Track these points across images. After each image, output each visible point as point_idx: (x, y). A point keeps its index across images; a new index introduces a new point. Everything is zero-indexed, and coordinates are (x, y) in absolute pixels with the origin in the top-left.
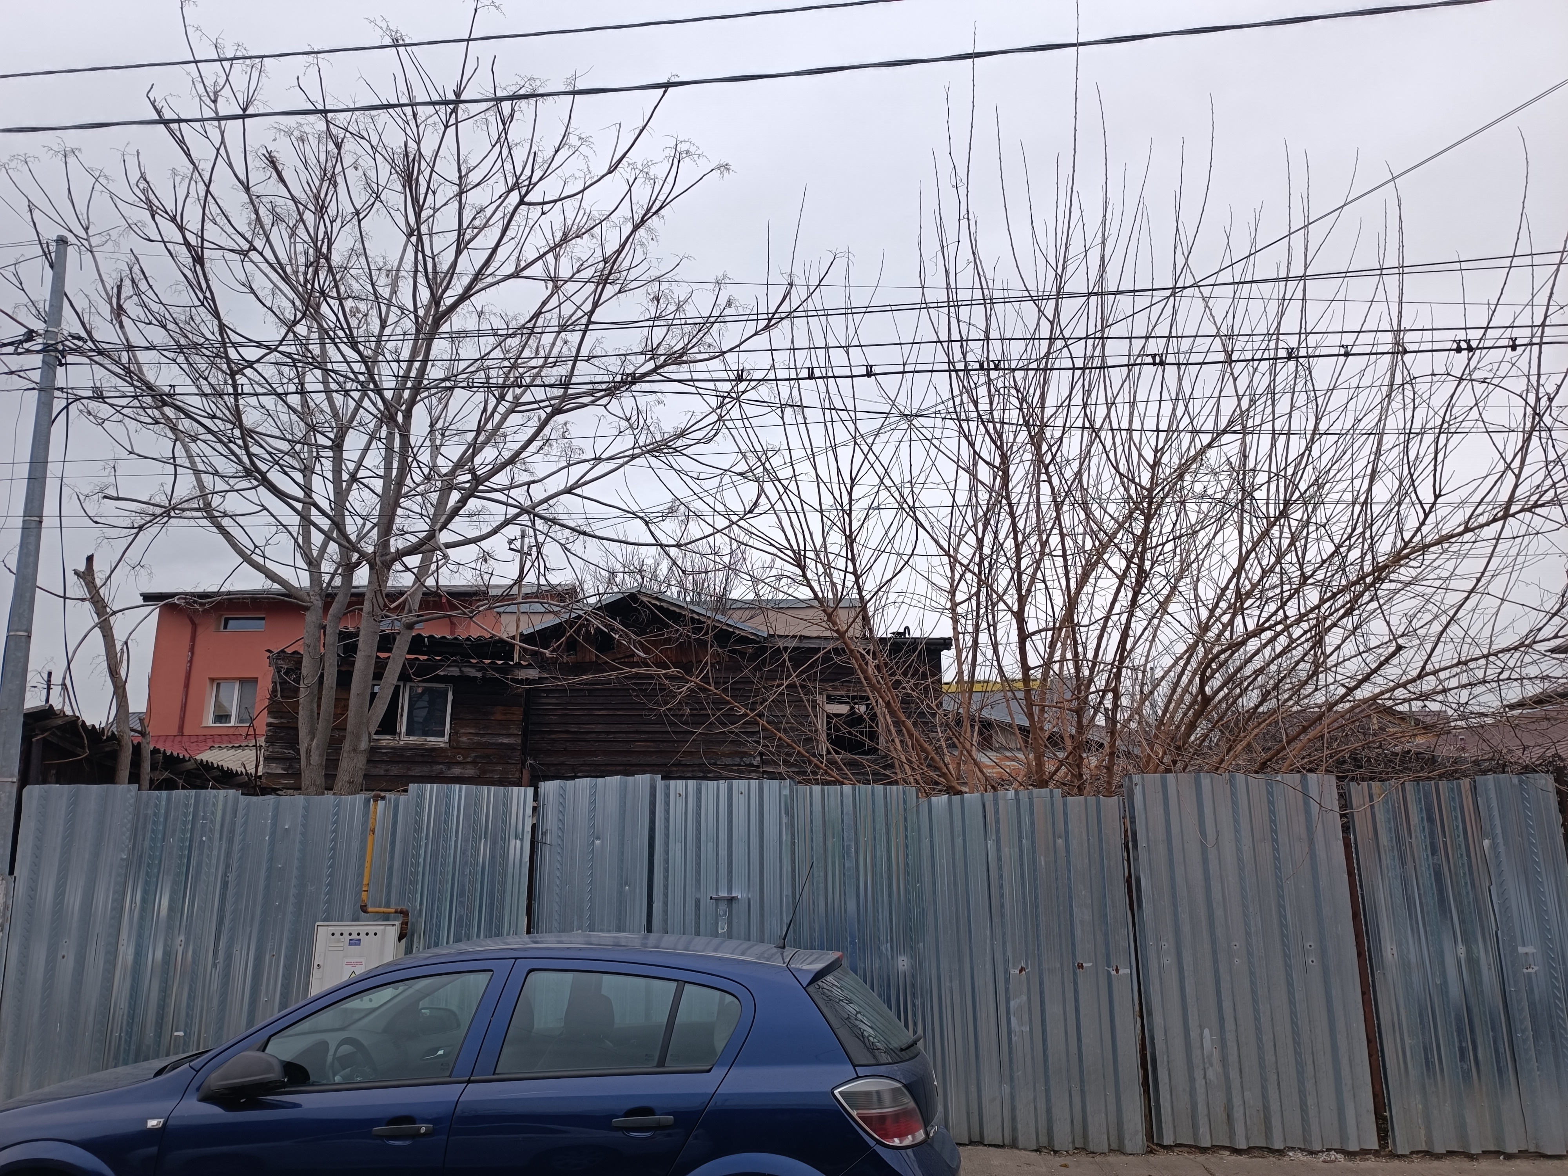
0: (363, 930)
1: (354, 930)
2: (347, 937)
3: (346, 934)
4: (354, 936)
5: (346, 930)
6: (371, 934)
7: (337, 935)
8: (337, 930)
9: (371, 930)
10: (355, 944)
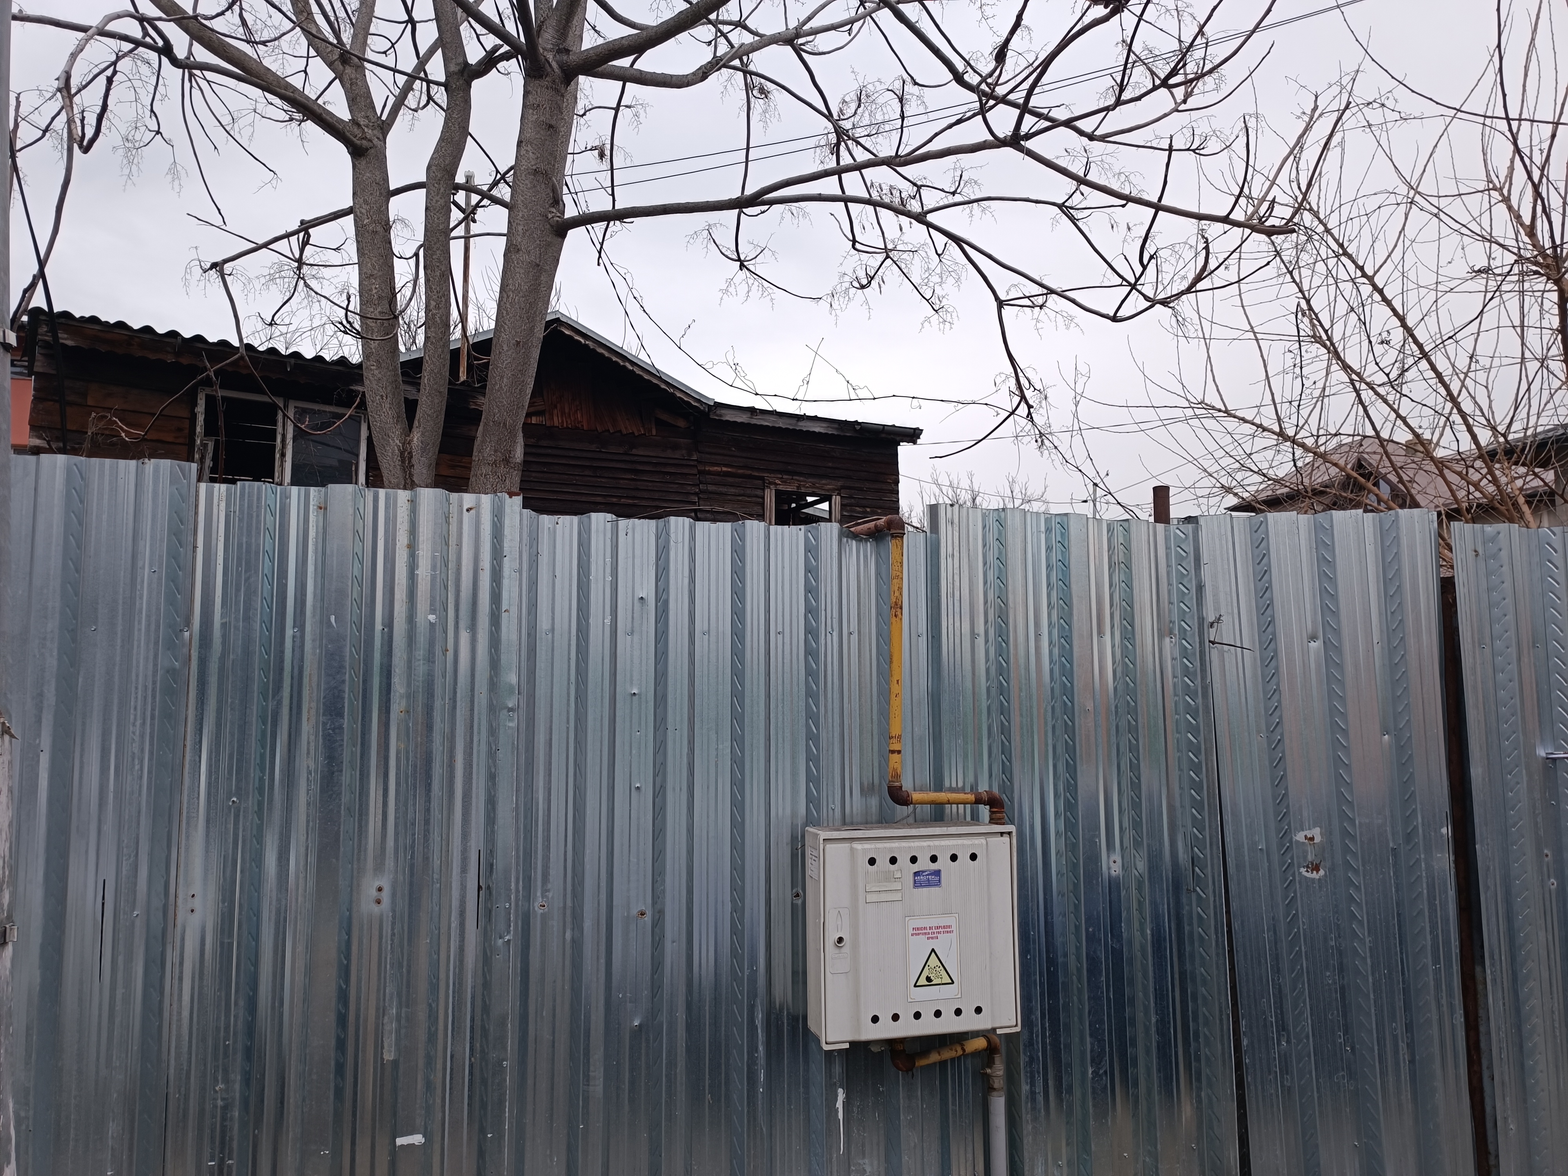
0: (944, 847)
1: (923, 848)
2: (906, 868)
3: (904, 860)
4: (924, 864)
5: (903, 849)
6: (964, 857)
7: (883, 862)
8: (882, 850)
9: (964, 846)
10: (929, 884)
